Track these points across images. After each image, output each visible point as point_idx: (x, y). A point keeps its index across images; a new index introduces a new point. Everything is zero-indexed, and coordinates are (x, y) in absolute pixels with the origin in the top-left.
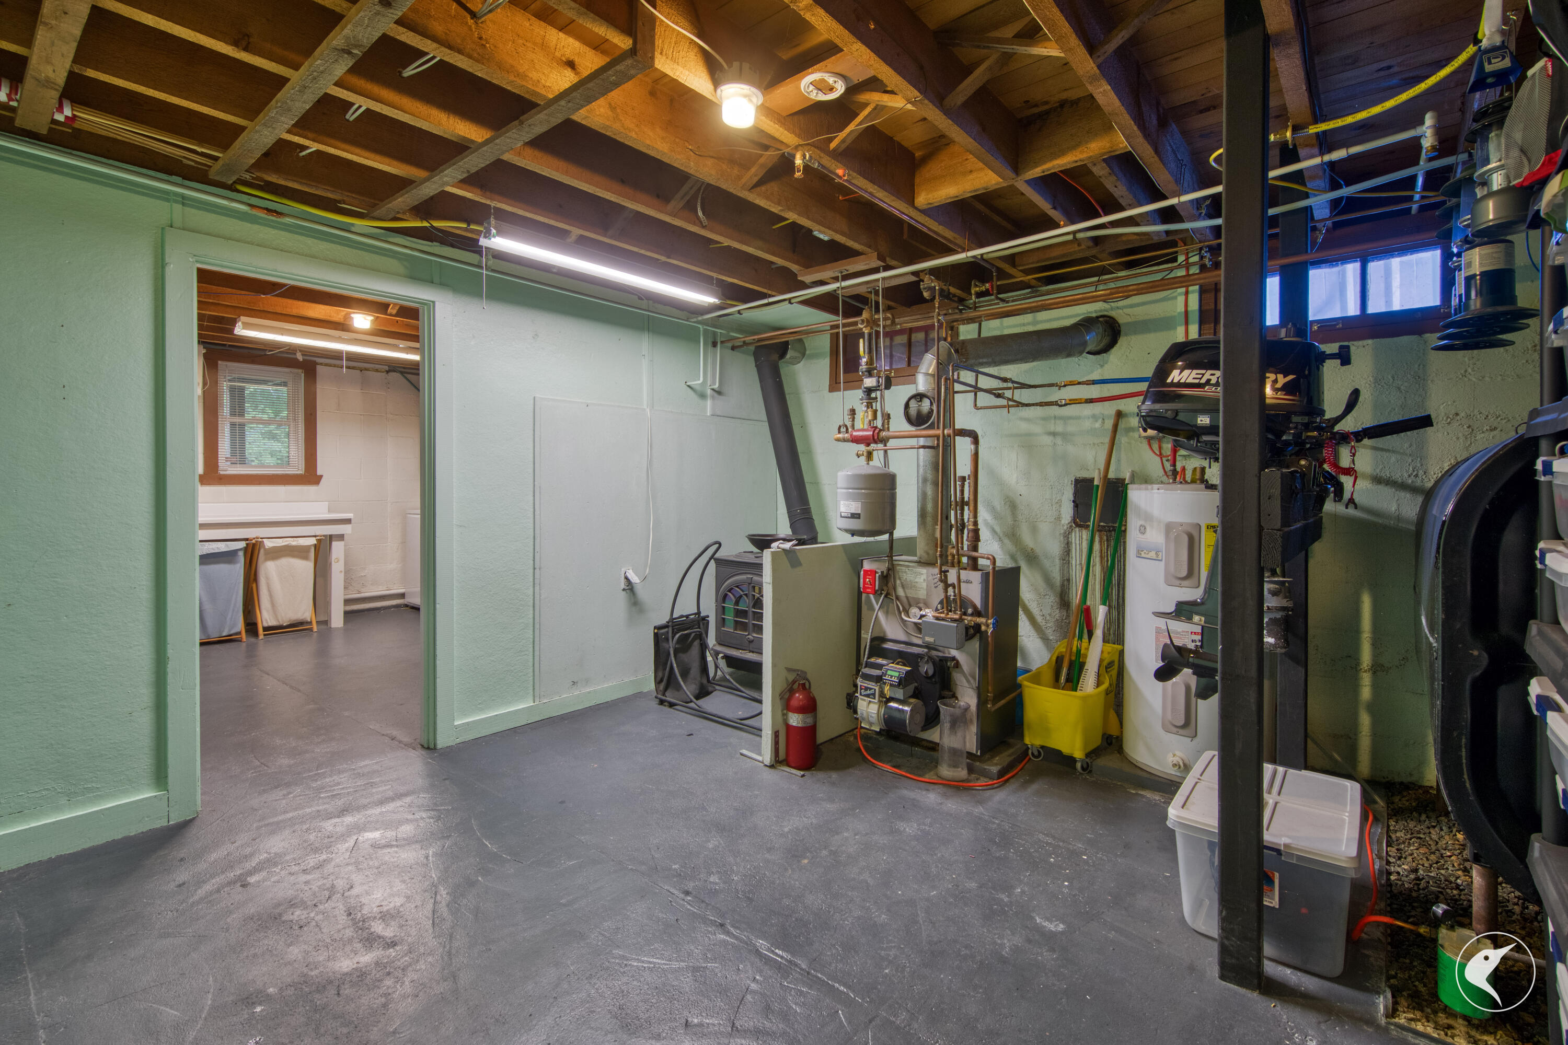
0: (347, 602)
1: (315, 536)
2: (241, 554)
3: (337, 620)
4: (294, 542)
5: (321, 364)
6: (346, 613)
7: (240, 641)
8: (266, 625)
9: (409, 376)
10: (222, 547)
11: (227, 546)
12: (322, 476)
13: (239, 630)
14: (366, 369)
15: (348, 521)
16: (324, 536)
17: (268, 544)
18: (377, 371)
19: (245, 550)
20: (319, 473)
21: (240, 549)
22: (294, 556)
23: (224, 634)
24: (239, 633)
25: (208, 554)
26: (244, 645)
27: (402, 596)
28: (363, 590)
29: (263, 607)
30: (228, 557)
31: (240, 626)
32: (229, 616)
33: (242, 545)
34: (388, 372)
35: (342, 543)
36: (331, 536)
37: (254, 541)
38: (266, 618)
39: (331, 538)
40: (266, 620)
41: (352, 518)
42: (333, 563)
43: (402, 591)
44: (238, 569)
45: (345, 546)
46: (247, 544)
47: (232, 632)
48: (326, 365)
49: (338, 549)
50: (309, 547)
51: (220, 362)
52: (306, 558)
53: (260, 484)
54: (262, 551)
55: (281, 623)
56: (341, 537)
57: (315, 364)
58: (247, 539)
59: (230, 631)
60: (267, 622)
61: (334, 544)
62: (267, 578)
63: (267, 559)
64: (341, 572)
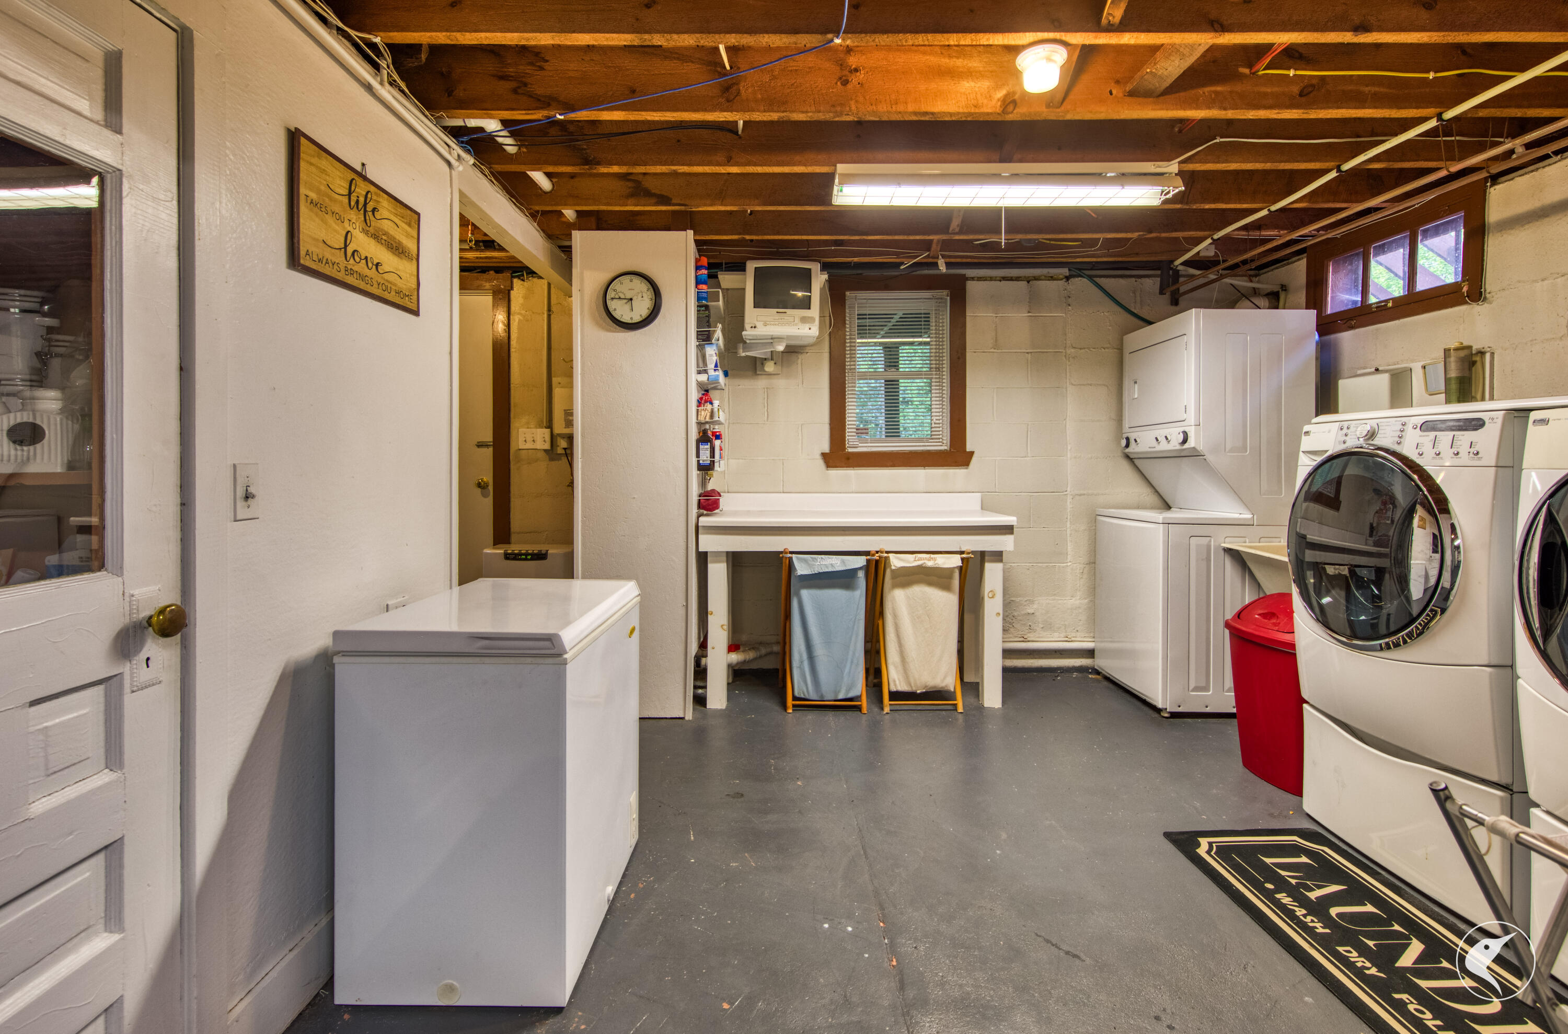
0: (1008, 653)
1: (962, 553)
2: (861, 574)
3: (992, 696)
4: (930, 562)
5: (973, 279)
6: (1006, 670)
7: (858, 708)
8: (893, 689)
9: (1097, 280)
10: (836, 564)
11: (843, 562)
12: (972, 453)
13: (858, 694)
14: (1036, 278)
15: (1008, 530)
16: (973, 552)
17: (896, 562)
18: (1052, 278)
19: (867, 568)
20: (969, 449)
21: (860, 568)
22: (930, 584)
23: (841, 696)
24: (858, 698)
25: (819, 573)
26: (864, 718)
27: (1090, 653)
28: (1031, 636)
29: (890, 661)
30: (844, 579)
31: (857, 686)
32: (847, 670)
33: (860, 561)
34: (1067, 278)
35: (999, 566)
36: (983, 554)
37: (876, 557)
38: (895, 679)
39: (982, 557)
40: (894, 681)
41: (1015, 524)
42: (986, 598)
43: (1089, 645)
44: (858, 596)
45: (1004, 571)
46: (868, 561)
47: (850, 695)
48: (980, 279)
49: (993, 574)
50: (951, 570)
51: (848, 293)
52: (947, 587)
53: (893, 465)
54: (888, 572)
55: (914, 689)
56: (998, 556)
57: (964, 279)
58: (867, 553)
59: (848, 691)
60: (895, 685)
61: (988, 566)
62: (895, 616)
63: (895, 586)
64: (998, 614)
